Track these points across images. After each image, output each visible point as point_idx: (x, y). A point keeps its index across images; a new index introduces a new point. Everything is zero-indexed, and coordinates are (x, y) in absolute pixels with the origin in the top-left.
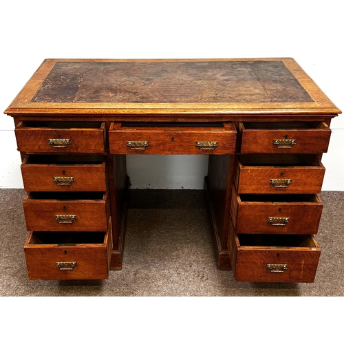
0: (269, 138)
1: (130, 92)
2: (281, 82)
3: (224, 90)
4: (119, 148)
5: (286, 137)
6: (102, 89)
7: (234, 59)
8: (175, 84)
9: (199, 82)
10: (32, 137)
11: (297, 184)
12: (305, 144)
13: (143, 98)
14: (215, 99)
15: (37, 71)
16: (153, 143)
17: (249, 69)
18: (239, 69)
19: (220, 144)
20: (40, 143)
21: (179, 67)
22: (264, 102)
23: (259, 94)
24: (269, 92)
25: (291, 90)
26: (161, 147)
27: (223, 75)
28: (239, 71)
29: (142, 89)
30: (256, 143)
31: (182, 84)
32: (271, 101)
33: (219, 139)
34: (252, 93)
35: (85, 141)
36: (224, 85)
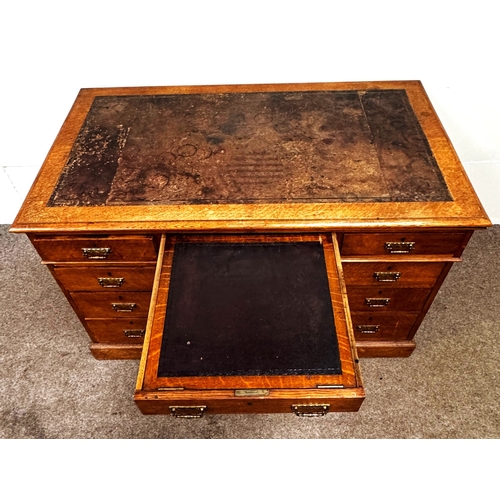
1: (188, 175)
2: (404, 146)
3: (322, 167)
6: (149, 169)
7: (338, 84)
8: (255, 153)
9: (288, 146)
13: (206, 191)
14: (311, 194)
17: (359, 112)
18: (345, 111)
21: (262, 104)
22: (379, 200)
23: (372, 178)
24: (388, 173)
25: (420, 170)
27: (323, 128)
28: (346, 115)
29: (206, 166)
31: (264, 153)
32: (391, 200)
34: (364, 176)
36: (322, 154)
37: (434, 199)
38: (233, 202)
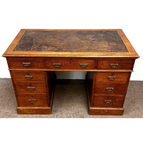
0: (108, 63)
1: (54, 46)
2: (116, 41)
3: (92, 45)
4: (50, 66)
5: (115, 63)
7: (98, 30)
8: (73, 42)
9: (82, 41)
10: (16, 62)
11: (118, 78)
12: (122, 66)
13: (59, 49)
14: (88, 50)
15: (17, 35)
16: (63, 64)
17: (103, 35)
18: (99, 35)
19: (89, 65)
20: (19, 64)
21: (75, 33)
22: (108, 52)
23: (106, 48)
24: (110, 47)
25: (120, 46)
26: (66, 66)
27: (92, 38)
28: (99, 36)
29: (59, 45)
30: (103, 65)
31: (75, 42)
33: (89, 63)
34: (104, 47)
35: (37, 64)
36: (92, 43)
37: (123, 52)
38: (66, 51)
